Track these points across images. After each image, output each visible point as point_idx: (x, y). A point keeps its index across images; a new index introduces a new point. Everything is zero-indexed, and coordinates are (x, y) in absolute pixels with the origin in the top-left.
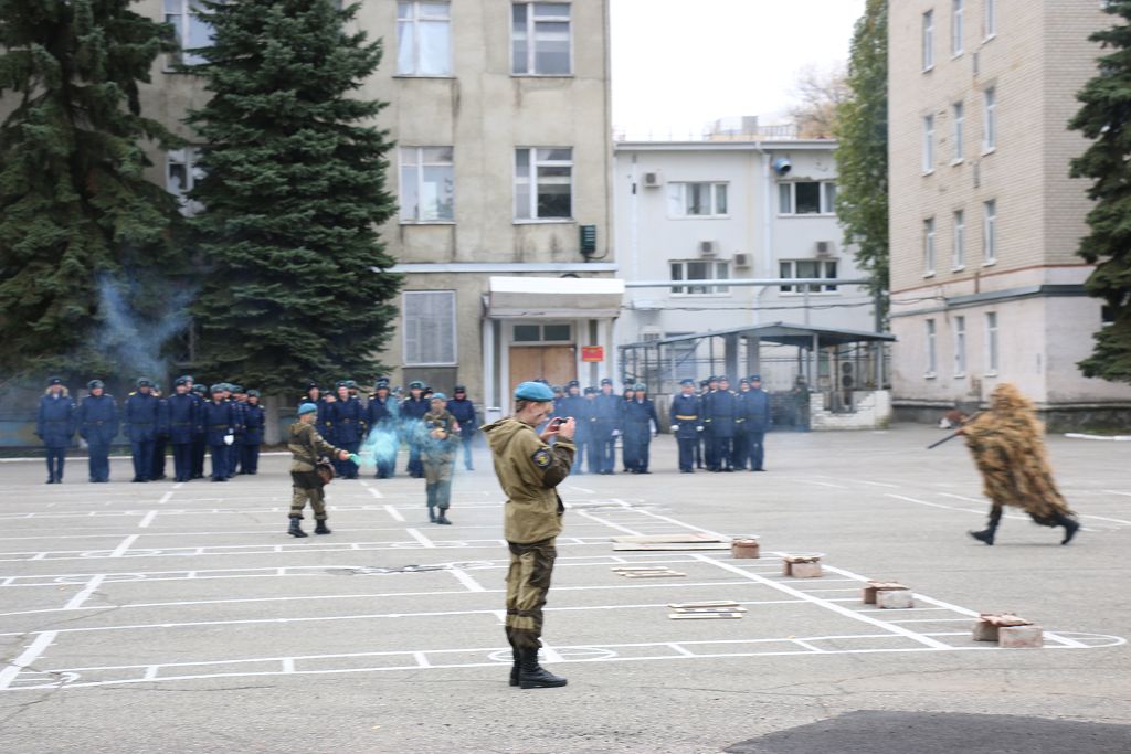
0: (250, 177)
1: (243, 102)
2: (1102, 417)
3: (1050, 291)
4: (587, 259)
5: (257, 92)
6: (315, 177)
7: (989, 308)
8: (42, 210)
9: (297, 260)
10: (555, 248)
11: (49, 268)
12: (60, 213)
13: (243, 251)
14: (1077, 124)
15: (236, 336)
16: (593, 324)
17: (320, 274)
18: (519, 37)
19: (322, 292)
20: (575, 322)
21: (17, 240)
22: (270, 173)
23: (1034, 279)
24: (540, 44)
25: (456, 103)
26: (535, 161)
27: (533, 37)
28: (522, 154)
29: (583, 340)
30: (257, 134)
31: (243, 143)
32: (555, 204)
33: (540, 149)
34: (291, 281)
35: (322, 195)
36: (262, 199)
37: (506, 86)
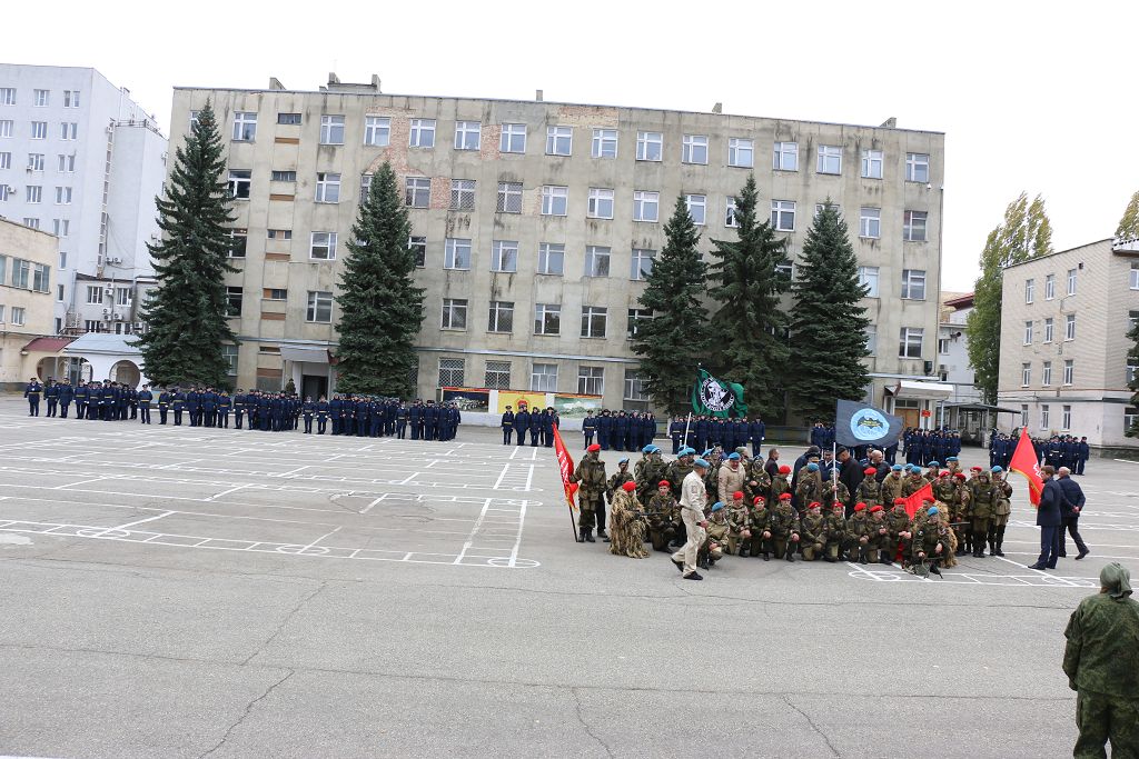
0: (825, 336)
1: (823, 306)
2: (1123, 452)
3: (1106, 400)
4: (927, 375)
5: (827, 302)
6: (845, 337)
7: (1066, 404)
8: (743, 345)
9: (841, 371)
10: (914, 369)
11: (746, 369)
12: (748, 346)
13: (819, 366)
14: (1129, 335)
15: (811, 399)
16: (927, 401)
17: (847, 377)
18: (905, 283)
19: (847, 384)
20: (920, 400)
21: (735, 357)
22: (833, 335)
23: (1099, 395)
24: (912, 286)
25: (879, 308)
26: (907, 334)
27: (910, 284)
28: (903, 330)
29: (923, 408)
30: (825, 318)
31: (820, 322)
32: (915, 351)
33: (910, 329)
34: (837, 379)
35: (849, 345)
36: (828, 345)
37: (899, 303)
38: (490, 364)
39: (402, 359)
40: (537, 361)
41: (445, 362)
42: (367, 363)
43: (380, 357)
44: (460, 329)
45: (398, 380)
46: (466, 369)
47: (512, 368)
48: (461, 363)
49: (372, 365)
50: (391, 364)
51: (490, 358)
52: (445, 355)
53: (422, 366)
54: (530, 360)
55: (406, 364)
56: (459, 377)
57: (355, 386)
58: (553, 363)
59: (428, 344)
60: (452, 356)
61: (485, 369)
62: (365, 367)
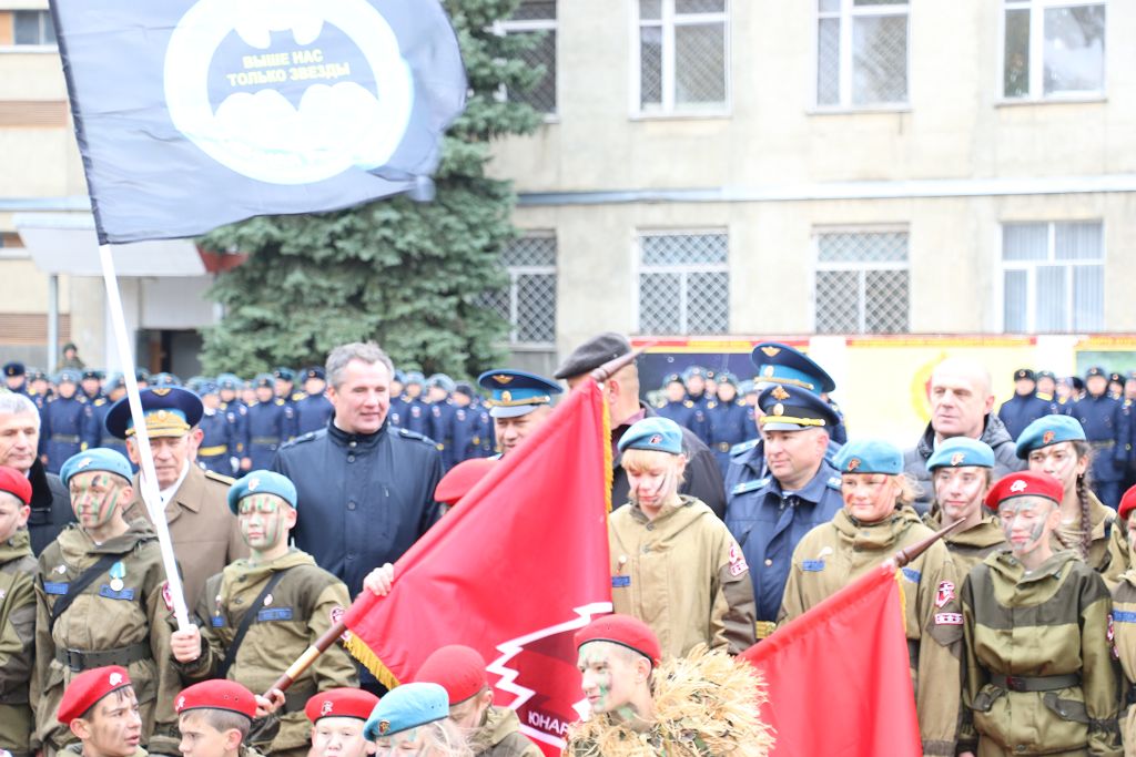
38: (829, 237)
39: (441, 235)
40: (1017, 212)
41: (657, 243)
42: (304, 259)
43: (349, 232)
44: (708, 109)
45: (434, 323)
46: (735, 267)
47: (915, 246)
48: (715, 242)
49: (325, 265)
50: (392, 260)
51: (828, 214)
52: (656, 215)
53: (570, 268)
54: (985, 208)
55: (461, 258)
56: (712, 297)
57: (263, 354)
58: (1081, 212)
59: (586, 181)
60: (680, 216)
61: (810, 261)
62: (297, 276)
